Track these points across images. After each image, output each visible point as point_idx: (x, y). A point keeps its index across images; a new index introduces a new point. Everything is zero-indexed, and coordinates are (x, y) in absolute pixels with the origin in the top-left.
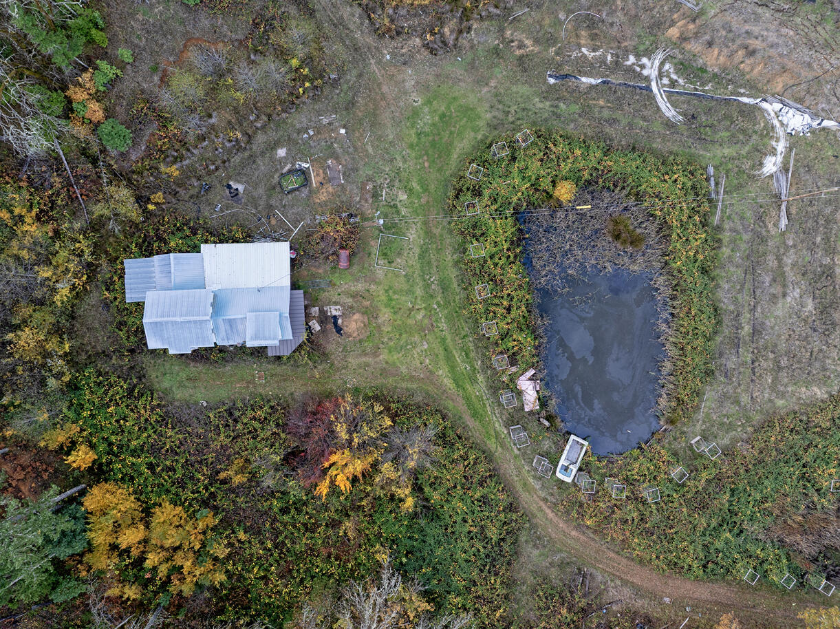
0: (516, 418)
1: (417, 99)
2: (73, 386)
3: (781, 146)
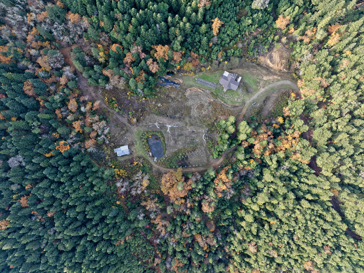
0: (150, 156)
2: (111, 161)
3: (169, 129)
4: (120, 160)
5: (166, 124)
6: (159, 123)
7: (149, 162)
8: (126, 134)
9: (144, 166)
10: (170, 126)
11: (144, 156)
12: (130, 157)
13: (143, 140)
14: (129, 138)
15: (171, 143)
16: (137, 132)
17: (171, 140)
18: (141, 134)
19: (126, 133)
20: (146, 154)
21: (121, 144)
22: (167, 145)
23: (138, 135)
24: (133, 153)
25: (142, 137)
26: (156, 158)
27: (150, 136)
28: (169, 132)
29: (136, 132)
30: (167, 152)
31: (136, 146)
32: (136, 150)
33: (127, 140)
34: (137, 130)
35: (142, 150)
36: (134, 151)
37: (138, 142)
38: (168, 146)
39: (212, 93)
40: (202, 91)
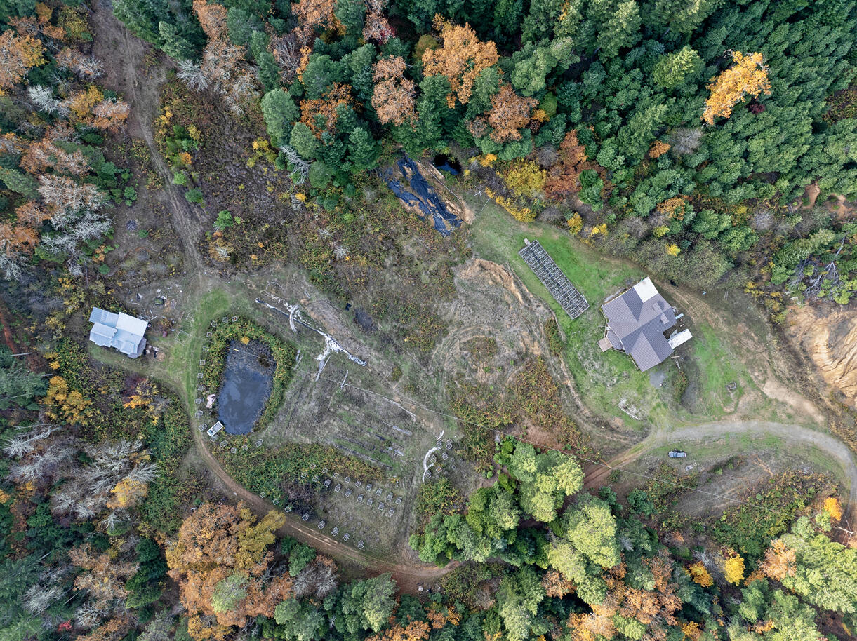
0: (202, 408)
1: (210, 291)
2: (61, 341)
3: (326, 353)
4: (95, 357)
5: (325, 330)
6: (303, 314)
7: (188, 424)
8: (169, 282)
9: (163, 428)
10: (335, 347)
11: (184, 396)
12: (134, 370)
13: (212, 335)
14: (170, 299)
15: (306, 407)
16: (211, 298)
17: (309, 396)
18: (219, 311)
19: (167, 276)
20: (195, 394)
21: (131, 301)
22: (285, 406)
23: (209, 308)
24: (152, 360)
25: (214, 324)
26: (218, 426)
27: (245, 340)
28: (322, 366)
29: (207, 295)
30: (271, 427)
31: (176, 341)
32: (168, 355)
33: (159, 302)
34: (214, 287)
35: (190, 368)
36: (161, 356)
37: (191, 335)
38: (286, 412)
39: (552, 326)
40: (524, 297)
